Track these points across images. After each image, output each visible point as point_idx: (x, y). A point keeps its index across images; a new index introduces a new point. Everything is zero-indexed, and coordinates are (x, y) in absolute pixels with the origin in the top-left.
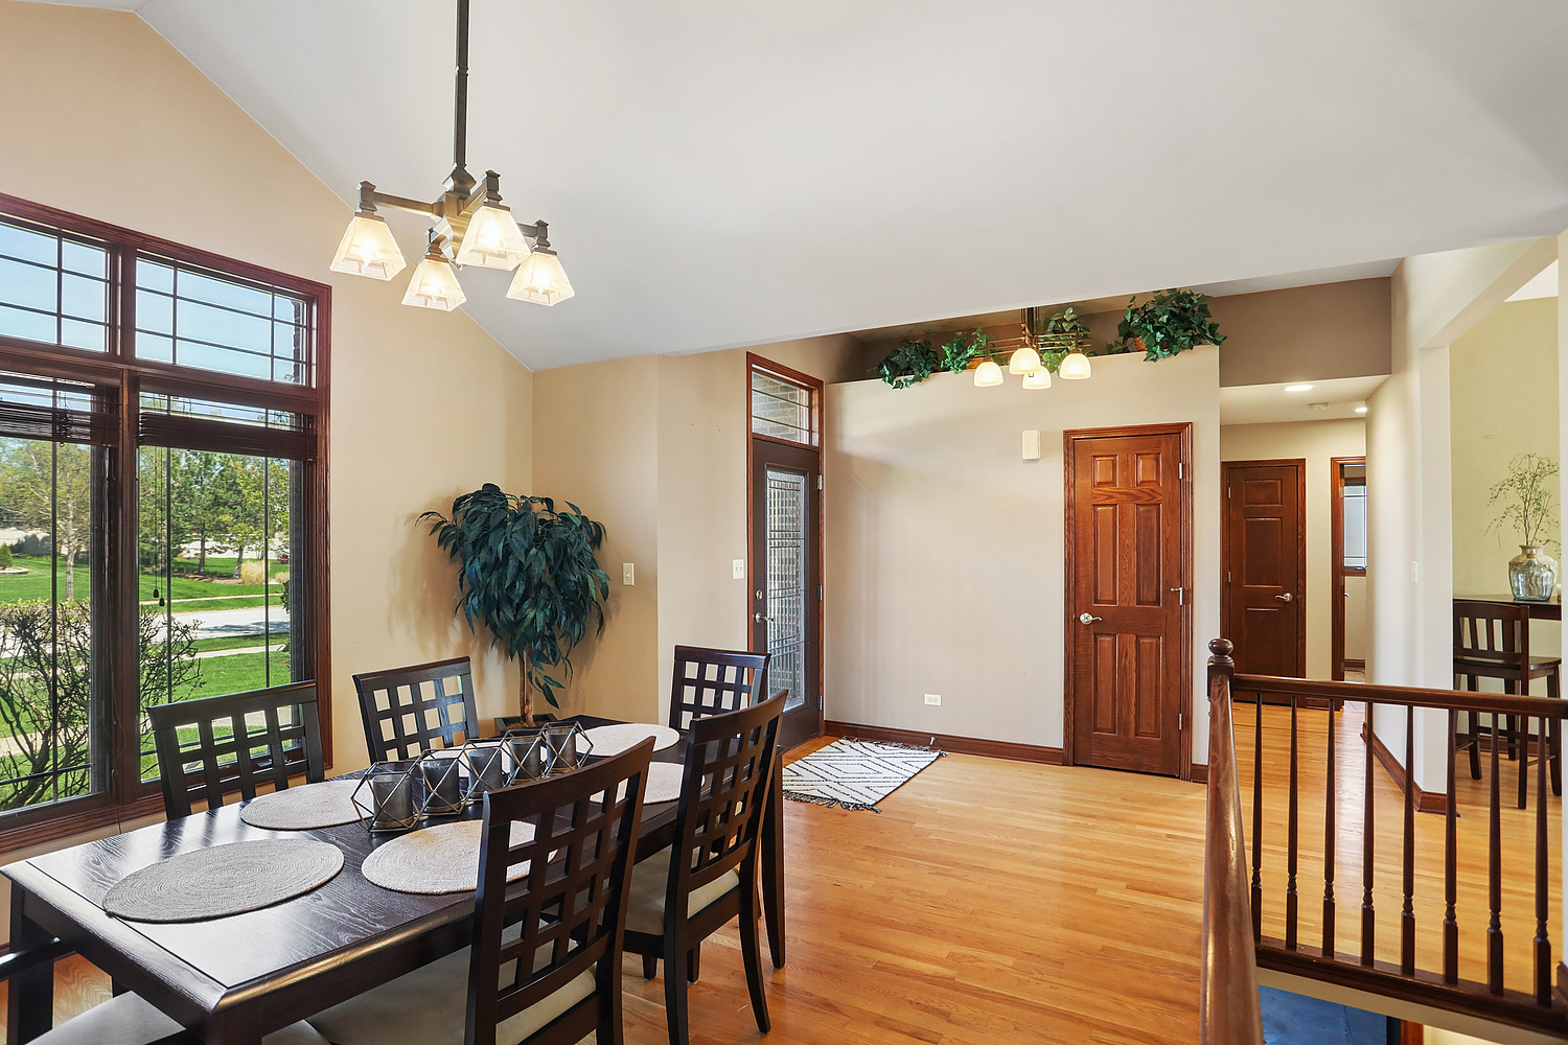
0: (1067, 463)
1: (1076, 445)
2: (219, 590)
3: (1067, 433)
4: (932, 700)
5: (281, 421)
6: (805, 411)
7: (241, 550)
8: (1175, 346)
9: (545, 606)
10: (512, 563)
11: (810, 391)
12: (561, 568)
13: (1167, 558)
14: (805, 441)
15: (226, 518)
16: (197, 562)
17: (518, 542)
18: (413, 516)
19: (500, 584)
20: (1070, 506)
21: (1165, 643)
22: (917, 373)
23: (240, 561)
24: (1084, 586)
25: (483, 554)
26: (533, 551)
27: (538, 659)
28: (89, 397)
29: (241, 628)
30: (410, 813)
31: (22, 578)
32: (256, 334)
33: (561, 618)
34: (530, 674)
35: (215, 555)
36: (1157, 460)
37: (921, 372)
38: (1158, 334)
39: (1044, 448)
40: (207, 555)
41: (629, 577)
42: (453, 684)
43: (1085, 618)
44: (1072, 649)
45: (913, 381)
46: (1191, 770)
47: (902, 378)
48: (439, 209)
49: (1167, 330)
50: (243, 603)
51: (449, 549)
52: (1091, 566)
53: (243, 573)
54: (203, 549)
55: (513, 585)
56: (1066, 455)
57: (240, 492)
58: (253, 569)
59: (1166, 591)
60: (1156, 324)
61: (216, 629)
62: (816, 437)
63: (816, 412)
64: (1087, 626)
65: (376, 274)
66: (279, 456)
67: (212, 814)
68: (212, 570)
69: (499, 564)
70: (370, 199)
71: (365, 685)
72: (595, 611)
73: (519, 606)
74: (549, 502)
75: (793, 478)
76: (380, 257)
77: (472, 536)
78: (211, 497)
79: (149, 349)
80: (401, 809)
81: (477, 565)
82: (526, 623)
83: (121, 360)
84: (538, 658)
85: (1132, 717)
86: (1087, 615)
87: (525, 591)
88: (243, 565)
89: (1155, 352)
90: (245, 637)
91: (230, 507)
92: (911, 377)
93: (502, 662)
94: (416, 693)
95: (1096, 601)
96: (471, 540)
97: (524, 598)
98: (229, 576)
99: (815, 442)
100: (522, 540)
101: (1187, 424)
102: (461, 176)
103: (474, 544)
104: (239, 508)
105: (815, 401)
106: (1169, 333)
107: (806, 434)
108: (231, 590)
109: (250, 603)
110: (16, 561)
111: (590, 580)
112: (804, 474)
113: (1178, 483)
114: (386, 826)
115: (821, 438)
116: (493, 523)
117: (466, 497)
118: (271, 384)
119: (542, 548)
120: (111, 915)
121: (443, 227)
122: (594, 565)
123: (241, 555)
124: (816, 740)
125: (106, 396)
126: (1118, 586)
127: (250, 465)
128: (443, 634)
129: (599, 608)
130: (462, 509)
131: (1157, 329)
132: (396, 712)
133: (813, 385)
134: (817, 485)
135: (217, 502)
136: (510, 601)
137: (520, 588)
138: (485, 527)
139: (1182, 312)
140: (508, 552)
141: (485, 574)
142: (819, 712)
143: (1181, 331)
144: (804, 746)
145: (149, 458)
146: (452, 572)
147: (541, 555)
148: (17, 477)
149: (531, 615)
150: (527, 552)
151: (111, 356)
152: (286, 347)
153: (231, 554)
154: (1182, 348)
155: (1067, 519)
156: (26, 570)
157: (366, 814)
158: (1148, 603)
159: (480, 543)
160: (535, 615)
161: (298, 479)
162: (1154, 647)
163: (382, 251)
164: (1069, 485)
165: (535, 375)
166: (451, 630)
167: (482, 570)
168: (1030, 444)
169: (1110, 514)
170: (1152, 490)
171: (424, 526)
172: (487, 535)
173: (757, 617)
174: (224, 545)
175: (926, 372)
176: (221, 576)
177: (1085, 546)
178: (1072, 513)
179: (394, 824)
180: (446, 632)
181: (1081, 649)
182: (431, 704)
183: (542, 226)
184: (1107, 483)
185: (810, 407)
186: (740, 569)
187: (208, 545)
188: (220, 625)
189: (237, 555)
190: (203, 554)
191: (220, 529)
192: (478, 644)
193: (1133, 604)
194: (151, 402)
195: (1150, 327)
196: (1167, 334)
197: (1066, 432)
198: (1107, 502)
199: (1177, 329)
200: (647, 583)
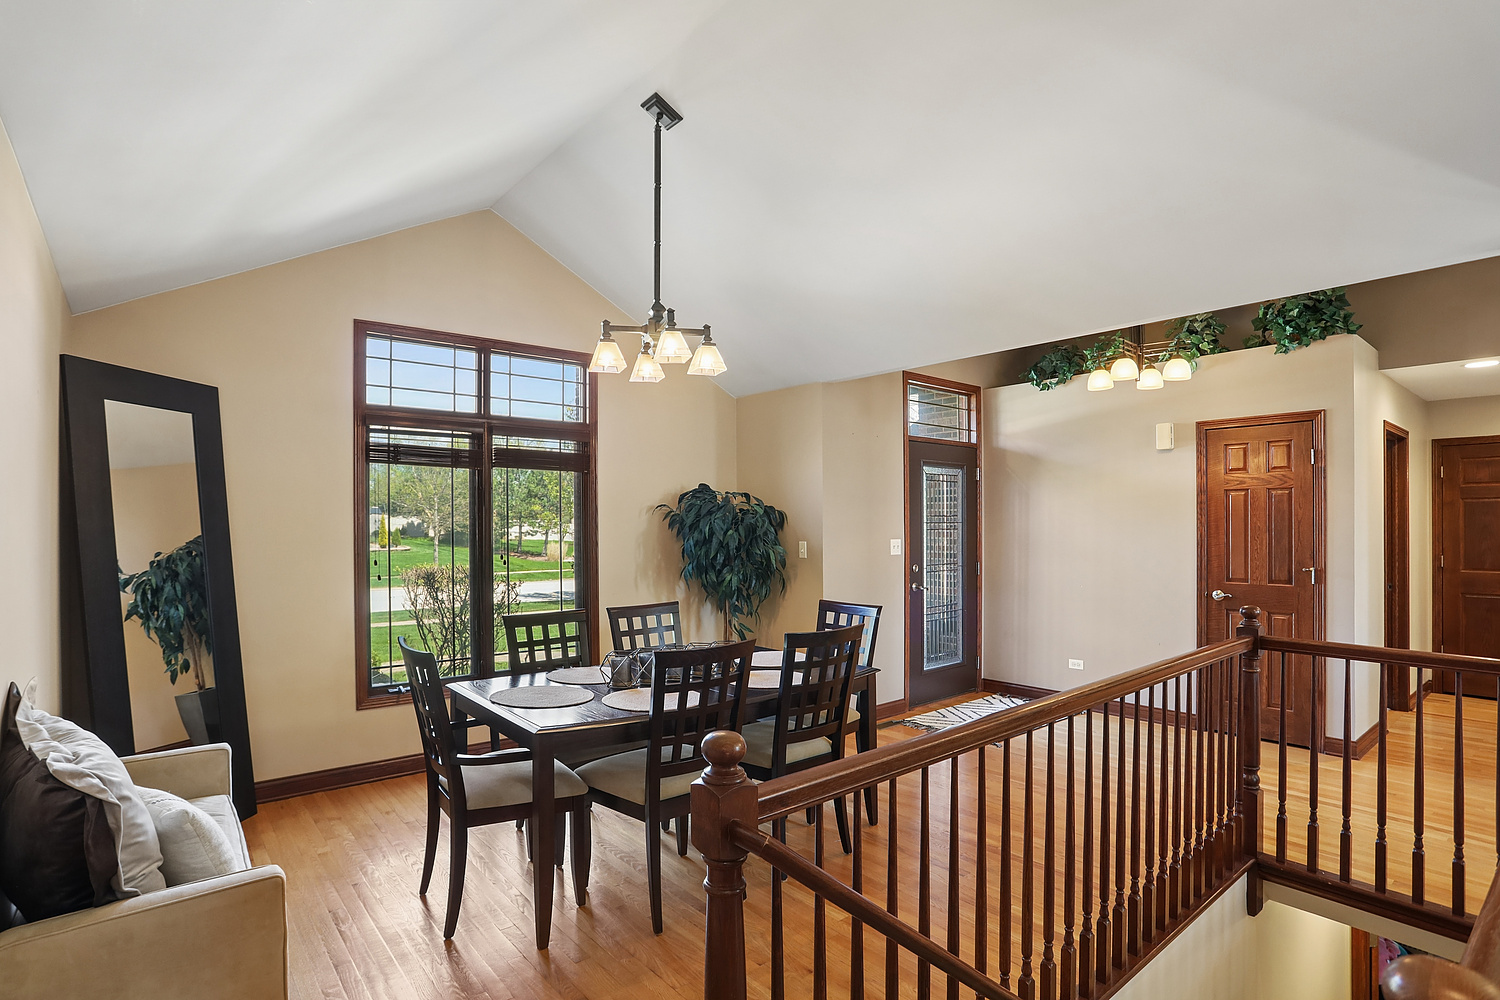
0: (1199, 452)
1: (1209, 436)
2: (533, 565)
3: (1199, 425)
4: (1075, 664)
5: (569, 447)
6: (965, 413)
7: (547, 533)
8: (1305, 338)
9: (739, 572)
10: (714, 540)
11: (969, 396)
12: (751, 544)
13: (1299, 539)
14: (965, 440)
15: (537, 508)
16: (517, 543)
17: (718, 525)
18: (651, 508)
19: (707, 554)
20: (1203, 491)
21: (1297, 620)
22: (1061, 376)
23: (546, 542)
24: (1216, 565)
25: (696, 534)
26: (730, 532)
27: (735, 611)
28: (467, 440)
29: (546, 596)
30: (630, 680)
31: (405, 553)
32: (553, 392)
33: (751, 582)
34: (730, 621)
35: (529, 537)
36: (1289, 447)
37: (1064, 375)
38: (1288, 327)
39: (1178, 438)
40: (524, 538)
41: (803, 552)
42: (668, 619)
43: (1217, 594)
44: (1204, 623)
45: (1057, 383)
46: (1325, 743)
47: (1048, 381)
48: (645, 329)
49: (1297, 323)
50: (548, 576)
51: (675, 530)
52: (1223, 546)
53: (548, 552)
54: (521, 533)
55: (716, 556)
56: (1199, 445)
57: (546, 486)
58: (553, 549)
59: (1299, 571)
60: (1287, 319)
61: (529, 596)
62: (974, 435)
63: (974, 414)
64: (1219, 603)
65: (614, 371)
66: (567, 470)
67: (533, 676)
68: (526, 549)
69: (707, 541)
70: (608, 329)
71: (615, 614)
72: (777, 575)
73: (720, 571)
74: (747, 496)
75: (952, 471)
76: (613, 363)
77: (689, 522)
78: (526, 491)
79: (498, 408)
80: (625, 676)
81: (691, 542)
82: (725, 583)
83: (483, 417)
84: (736, 609)
85: (1264, 688)
86: (1219, 592)
87: (724, 561)
88: (549, 546)
89: (1284, 346)
90: (550, 602)
91: (539, 498)
92: (1055, 380)
93: (714, 614)
94: (644, 623)
95: (1228, 579)
96: (688, 525)
97: (724, 565)
98: (539, 555)
99: (974, 440)
100: (722, 525)
101: (1320, 412)
102: (658, 307)
103: (690, 527)
104: (545, 499)
105: (973, 405)
106: (1299, 326)
107: (965, 433)
108: (541, 565)
109: (552, 576)
110: (402, 541)
111: (772, 554)
112: (962, 468)
113: (1310, 468)
114: (617, 685)
115: (978, 437)
116: (704, 511)
117: (687, 494)
118: (562, 423)
119: (737, 530)
120: (493, 703)
121: (647, 338)
122: (776, 542)
123: (547, 537)
124: (973, 694)
125: (476, 439)
126: (1249, 566)
127: (550, 476)
128: (673, 591)
129: (781, 575)
130: (685, 501)
131: (1287, 323)
132: (631, 633)
133: (971, 391)
134: (976, 476)
135: (530, 495)
136: (714, 567)
137: (720, 559)
138: (698, 515)
139: (1317, 304)
140: (712, 533)
141: (697, 548)
142: (976, 671)
143: (1312, 323)
144: (960, 698)
145: (498, 475)
146: (677, 547)
147: (736, 535)
148: (403, 478)
149: (728, 578)
150: (725, 533)
151: (478, 415)
152: (571, 399)
153: (540, 537)
154: (1314, 338)
155: (1199, 503)
156: (408, 548)
157: (608, 680)
158: (1280, 582)
159: (694, 526)
160: (732, 579)
161: (579, 484)
162: (1286, 624)
163: (615, 360)
164: (1203, 472)
165: (738, 400)
166: (677, 587)
167: (695, 546)
168: (1163, 436)
169: (1242, 498)
170: (1283, 475)
171: (660, 514)
172: (699, 521)
173: (914, 586)
174: (535, 529)
175: (1069, 375)
176: (532, 554)
177: (1217, 527)
178: (1204, 497)
179: (621, 684)
180: (674, 590)
181: (1213, 624)
182: (653, 630)
183: (707, 327)
184: (1239, 469)
185: (969, 410)
186: (897, 547)
187: (524, 530)
188: (532, 593)
189: (544, 538)
190: (521, 537)
191: (533, 516)
192: (697, 600)
193: (1265, 582)
194: (499, 441)
195: (1281, 321)
196: (1297, 327)
197: (1198, 423)
198: (1239, 487)
199: (1309, 321)
200: (816, 555)
